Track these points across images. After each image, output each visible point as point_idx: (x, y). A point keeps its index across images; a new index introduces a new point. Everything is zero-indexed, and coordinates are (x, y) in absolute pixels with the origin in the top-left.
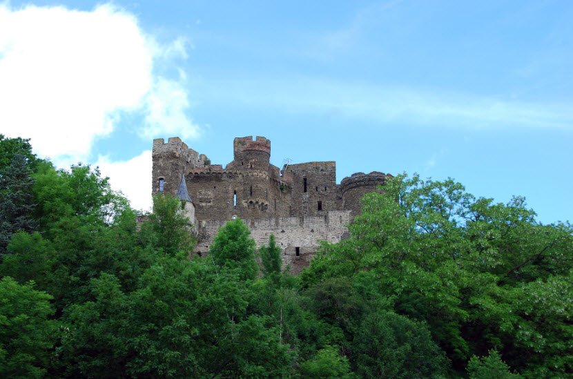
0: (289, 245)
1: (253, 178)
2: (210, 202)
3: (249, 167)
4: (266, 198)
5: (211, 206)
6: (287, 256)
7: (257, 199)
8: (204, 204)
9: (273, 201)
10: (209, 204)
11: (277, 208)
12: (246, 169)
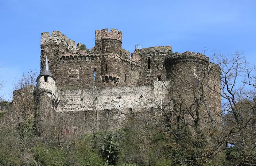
0: (124, 106)
1: (108, 59)
2: (77, 77)
3: (105, 51)
4: (118, 73)
5: (78, 80)
6: (123, 115)
7: (111, 75)
8: (72, 79)
9: (124, 76)
10: (76, 79)
11: (127, 81)
12: (103, 53)
